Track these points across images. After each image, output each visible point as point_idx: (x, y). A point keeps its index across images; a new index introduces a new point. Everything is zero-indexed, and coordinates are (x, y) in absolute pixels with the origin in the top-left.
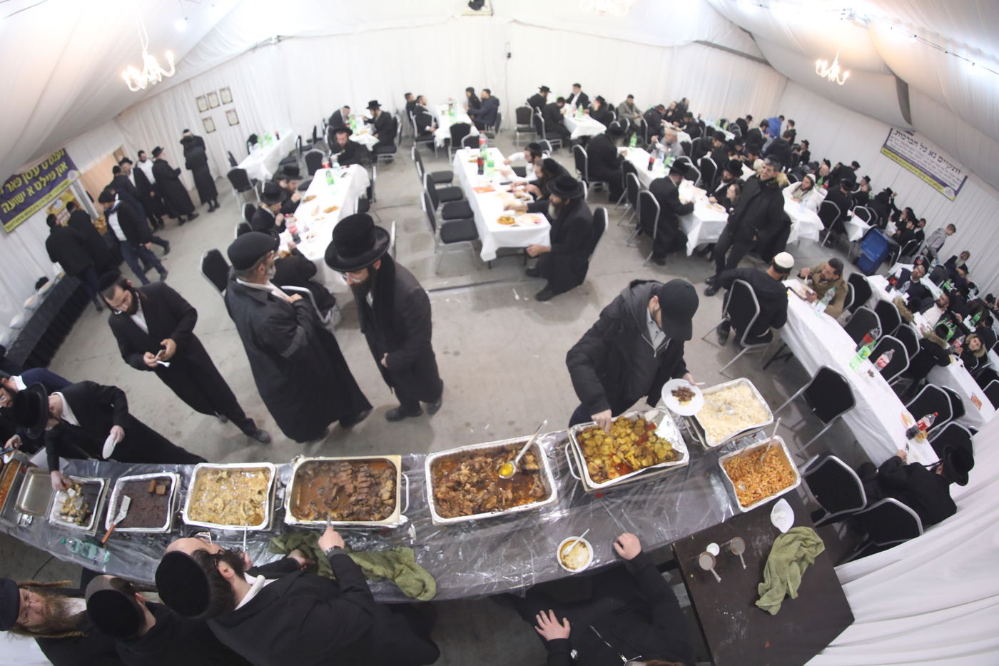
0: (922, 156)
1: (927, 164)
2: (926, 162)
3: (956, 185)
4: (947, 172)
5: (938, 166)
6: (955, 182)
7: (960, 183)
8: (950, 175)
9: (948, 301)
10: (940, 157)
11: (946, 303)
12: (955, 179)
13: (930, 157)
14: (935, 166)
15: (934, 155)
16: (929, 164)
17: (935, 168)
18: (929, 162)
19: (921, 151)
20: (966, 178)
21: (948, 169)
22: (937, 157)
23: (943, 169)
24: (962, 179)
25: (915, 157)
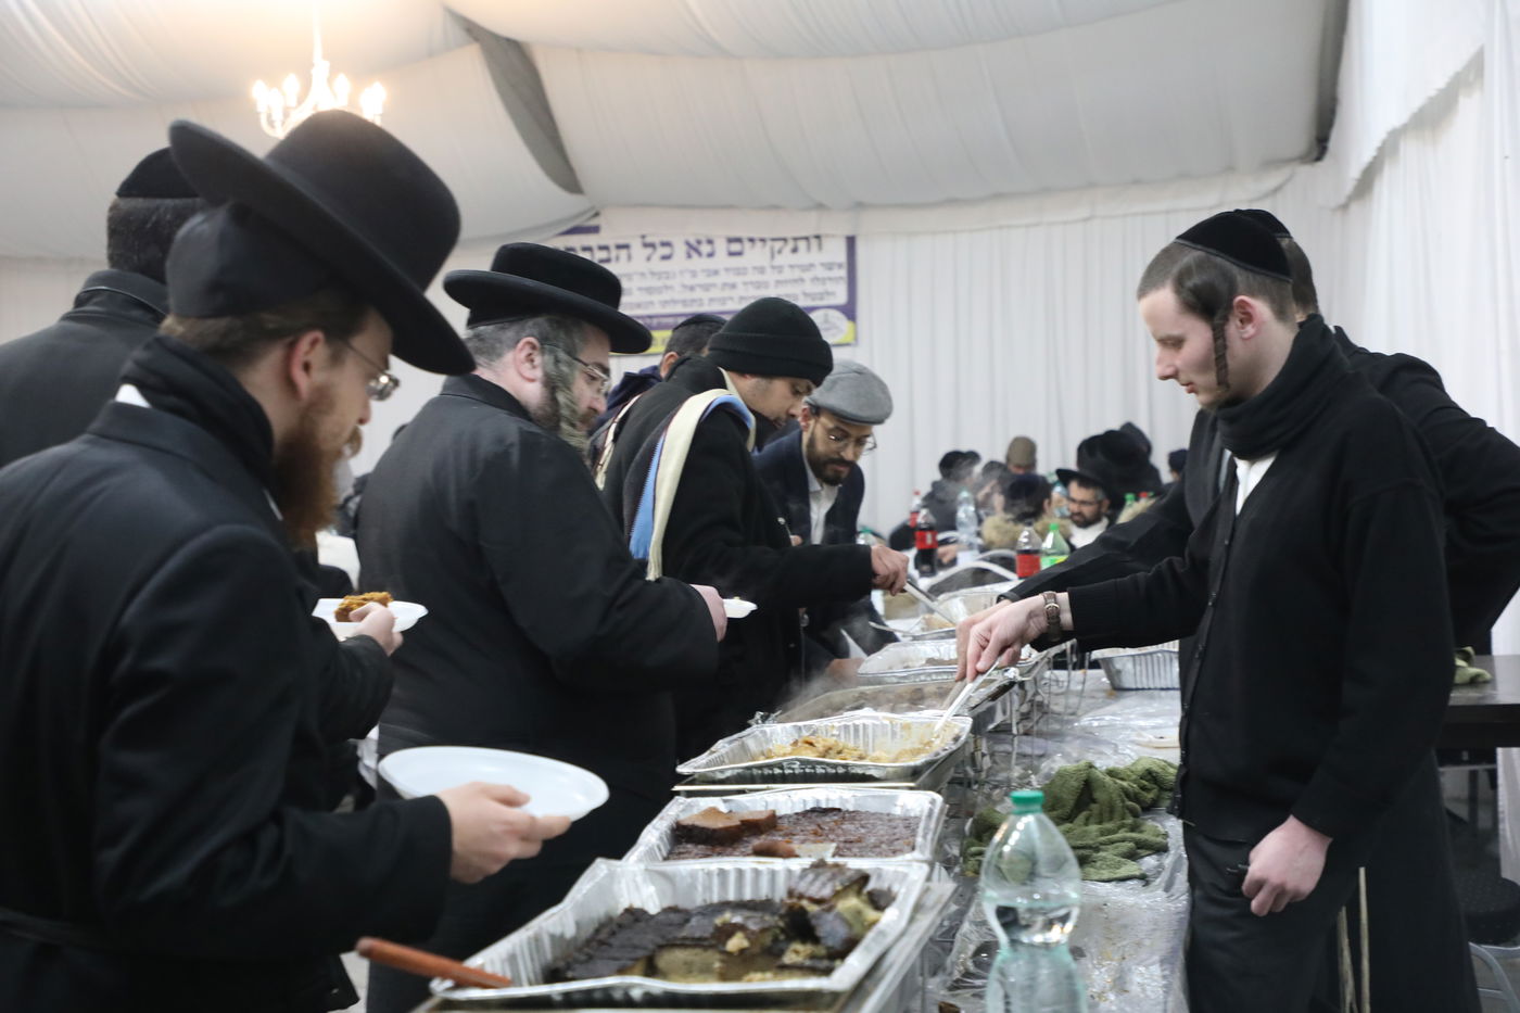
0: (667, 275)
1: (698, 294)
2: (692, 288)
3: (830, 287)
4: (780, 269)
5: (740, 271)
6: (823, 280)
7: (843, 273)
8: (797, 274)
9: (1100, 495)
10: (731, 240)
11: (1100, 503)
12: (820, 272)
13: (698, 263)
14: (731, 279)
15: (705, 249)
16: (706, 288)
17: (733, 286)
18: (702, 279)
19: (657, 265)
20: (851, 242)
21: (779, 260)
22: (721, 247)
23: (761, 270)
24: (842, 257)
25: (645, 298)
